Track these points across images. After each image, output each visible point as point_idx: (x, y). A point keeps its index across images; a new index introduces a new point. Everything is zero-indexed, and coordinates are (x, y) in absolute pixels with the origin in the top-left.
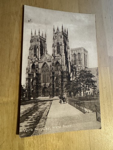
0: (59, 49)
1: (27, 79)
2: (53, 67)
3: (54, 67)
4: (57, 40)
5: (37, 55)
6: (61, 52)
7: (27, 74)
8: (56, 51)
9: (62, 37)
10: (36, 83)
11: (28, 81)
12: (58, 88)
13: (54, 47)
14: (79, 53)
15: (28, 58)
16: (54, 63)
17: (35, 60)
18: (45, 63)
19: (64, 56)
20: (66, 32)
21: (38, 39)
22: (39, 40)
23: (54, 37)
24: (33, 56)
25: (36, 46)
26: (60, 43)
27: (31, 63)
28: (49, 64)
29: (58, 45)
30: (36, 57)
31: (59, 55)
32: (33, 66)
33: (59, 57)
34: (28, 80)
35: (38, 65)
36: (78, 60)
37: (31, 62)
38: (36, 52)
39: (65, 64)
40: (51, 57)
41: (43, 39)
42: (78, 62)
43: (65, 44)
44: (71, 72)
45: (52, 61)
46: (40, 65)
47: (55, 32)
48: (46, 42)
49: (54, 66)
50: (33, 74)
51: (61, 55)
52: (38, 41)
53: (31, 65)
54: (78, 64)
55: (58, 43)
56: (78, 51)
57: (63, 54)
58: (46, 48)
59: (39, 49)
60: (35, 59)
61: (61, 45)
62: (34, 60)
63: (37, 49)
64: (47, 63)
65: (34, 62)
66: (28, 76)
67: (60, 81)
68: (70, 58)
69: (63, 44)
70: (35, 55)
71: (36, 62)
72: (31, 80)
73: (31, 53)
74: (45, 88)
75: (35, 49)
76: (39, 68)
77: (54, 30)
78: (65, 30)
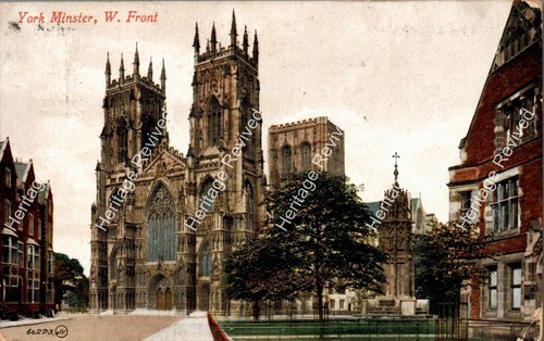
0: (219, 126)
1: (94, 245)
2: (192, 197)
3: (195, 200)
4: (207, 86)
5: (130, 154)
6: (226, 138)
7: (95, 226)
8: (205, 136)
9: (234, 70)
10: (128, 261)
11: (97, 252)
12: (209, 278)
13: (198, 119)
15: (98, 169)
16: (195, 184)
17: (123, 175)
18: (161, 185)
21: (133, 91)
22: (138, 94)
23: (199, 75)
24: (114, 160)
25: (127, 120)
26: (220, 99)
27: (106, 187)
28: (175, 189)
29: (216, 109)
30: (124, 163)
31: (215, 150)
33: (214, 160)
34: (97, 247)
35: (134, 194)
37: (108, 182)
38: (126, 145)
39: (239, 188)
40: (185, 161)
41: (152, 89)
43: (242, 104)
45: (187, 176)
46: (143, 194)
47: (203, 50)
48: (164, 98)
49: (195, 196)
50: (116, 228)
51: (226, 150)
52: (132, 97)
53: (109, 193)
55: (213, 100)
59: (139, 132)
60: (123, 171)
61: (228, 106)
62: (118, 176)
63: (130, 132)
64: (167, 183)
65: (117, 181)
66: (98, 236)
67: (216, 253)
69: (237, 104)
70: (123, 156)
73: (106, 150)
74: (160, 277)
75: (122, 132)
76: (138, 204)
77: (197, 44)
78: (246, 37)
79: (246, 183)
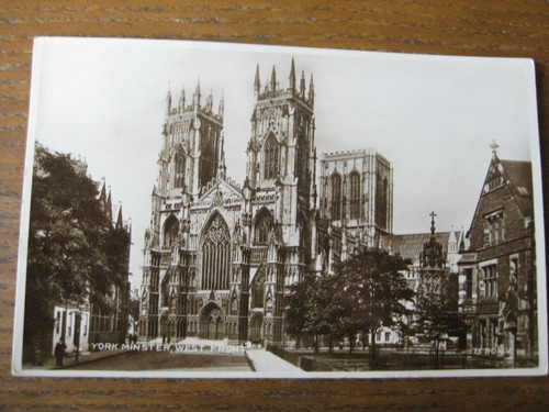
0: (276, 161)
2: (247, 228)
3: (250, 230)
4: (266, 123)
5: (187, 182)
6: (283, 173)
7: (148, 252)
8: (262, 170)
9: (291, 111)
10: (181, 288)
11: (149, 277)
12: (261, 310)
13: (256, 153)
14: (354, 174)
15: (154, 194)
16: (251, 216)
17: (179, 201)
19: (294, 189)
20: (307, 91)
21: (193, 121)
22: (197, 124)
23: (259, 112)
24: (170, 185)
25: (185, 148)
26: (278, 137)
27: (161, 212)
28: (230, 218)
29: (273, 145)
30: (181, 190)
31: (271, 183)
33: (270, 193)
34: (150, 273)
35: (189, 222)
36: (348, 203)
38: (183, 172)
40: (242, 192)
41: (211, 119)
42: (348, 207)
43: (298, 142)
44: (318, 251)
45: (243, 207)
46: (198, 222)
47: (262, 90)
48: (222, 128)
49: (250, 227)
51: (282, 185)
52: (192, 126)
53: (164, 218)
54: (348, 216)
55: (272, 136)
56: (350, 163)
57: (291, 180)
58: (223, 153)
59: (197, 161)
60: (179, 198)
61: (284, 144)
62: (173, 202)
63: (188, 161)
64: (224, 213)
65: (173, 208)
66: (152, 262)
67: (270, 285)
68: (315, 195)
69: (292, 142)
70: (180, 183)
71: (182, 209)
73: (164, 176)
74: (212, 307)
75: (180, 159)
76: (193, 232)
78: (303, 81)
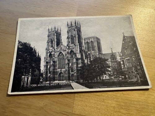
1: (45, 66)
18: (61, 52)
32: (50, 55)
37: (48, 52)
39: (79, 53)
50: (50, 62)
72: (49, 66)
77: (68, 25)
79: (80, 52)
